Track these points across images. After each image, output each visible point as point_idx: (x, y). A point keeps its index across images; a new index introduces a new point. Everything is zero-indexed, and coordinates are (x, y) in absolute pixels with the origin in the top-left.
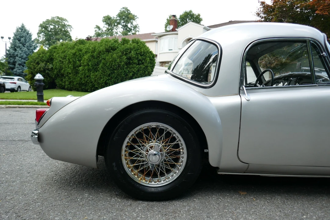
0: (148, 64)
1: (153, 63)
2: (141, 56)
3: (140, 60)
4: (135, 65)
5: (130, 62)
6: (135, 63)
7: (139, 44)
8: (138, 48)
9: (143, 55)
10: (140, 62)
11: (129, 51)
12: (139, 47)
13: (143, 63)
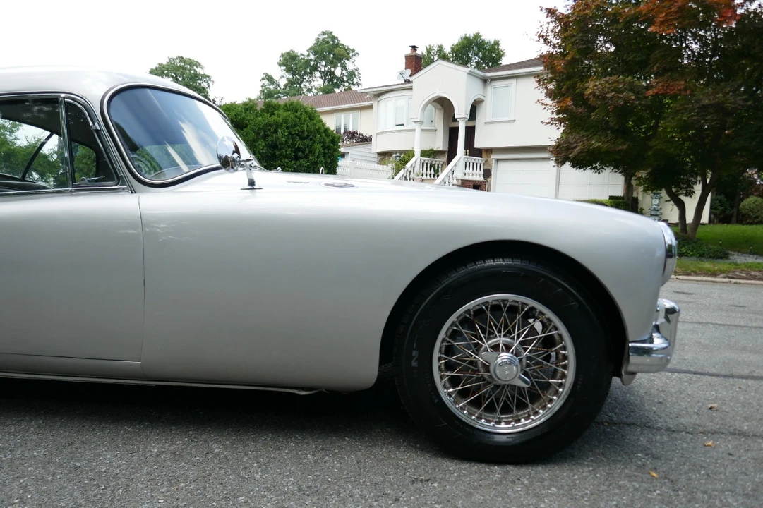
0: (318, 157)
1: (332, 155)
2: (302, 139)
3: (299, 149)
4: (286, 160)
5: (275, 153)
6: (286, 157)
7: (298, 114)
8: (295, 121)
9: (308, 136)
10: (300, 153)
11: (272, 130)
12: (297, 119)
13: (306, 157)
